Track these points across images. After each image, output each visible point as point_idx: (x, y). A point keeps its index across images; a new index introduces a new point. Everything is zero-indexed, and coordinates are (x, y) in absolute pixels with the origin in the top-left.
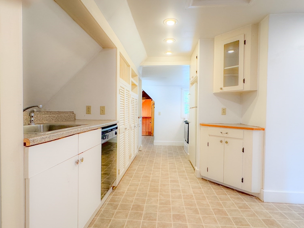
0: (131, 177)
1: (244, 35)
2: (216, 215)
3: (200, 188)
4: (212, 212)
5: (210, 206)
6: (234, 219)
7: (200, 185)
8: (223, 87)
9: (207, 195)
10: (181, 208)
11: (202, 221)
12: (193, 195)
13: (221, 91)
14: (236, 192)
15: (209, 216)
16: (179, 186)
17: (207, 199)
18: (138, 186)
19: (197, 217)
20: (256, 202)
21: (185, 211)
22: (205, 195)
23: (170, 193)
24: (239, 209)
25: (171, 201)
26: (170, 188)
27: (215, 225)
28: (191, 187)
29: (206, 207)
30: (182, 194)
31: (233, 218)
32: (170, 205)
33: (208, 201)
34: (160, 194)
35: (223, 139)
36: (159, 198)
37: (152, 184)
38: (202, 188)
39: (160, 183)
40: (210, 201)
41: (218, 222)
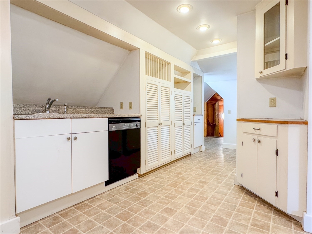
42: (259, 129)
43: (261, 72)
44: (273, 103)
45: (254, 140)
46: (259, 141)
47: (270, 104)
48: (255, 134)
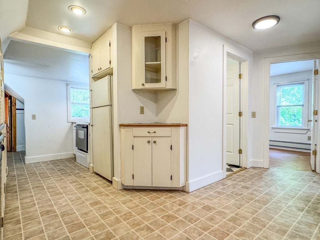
0: (18, 222)
1: (166, 32)
2: (168, 222)
3: (131, 200)
4: (163, 221)
5: (157, 216)
6: (185, 218)
7: (128, 197)
8: (144, 83)
9: (144, 205)
10: (130, 233)
11: (163, 236)
12: (130, 211)
13: (143, 87)
14: (165, 192)
15: (165, 227)
16: (105, 207)
17: (148, 210)
18: (42, 232)
19: (155, 235)
20: (185, 195)
21: (139, 235)
22: (141, 206)
23: (103, 221)
24: (180, 207)
25: (112, 232)
26: (97, 215)
27: (177, 234)
28: (120, 203)
29: (154, 219)
30: (118, 216)
31: (183, 217)
32: (115, 237)
33: (150, 211)
34: (90, 229)
35: (150, 139)
36: (93, 234)
37: (66, 220)
38: (133, 199)
39: (77, 213)
40: (152, 210)
41: (177, 229)
42: (155, 132)
43: (143, 85)
44: (142, 111)
45: (149, 142)
46: (155, 142)
47: (140, 112)
48: (149, 137)
